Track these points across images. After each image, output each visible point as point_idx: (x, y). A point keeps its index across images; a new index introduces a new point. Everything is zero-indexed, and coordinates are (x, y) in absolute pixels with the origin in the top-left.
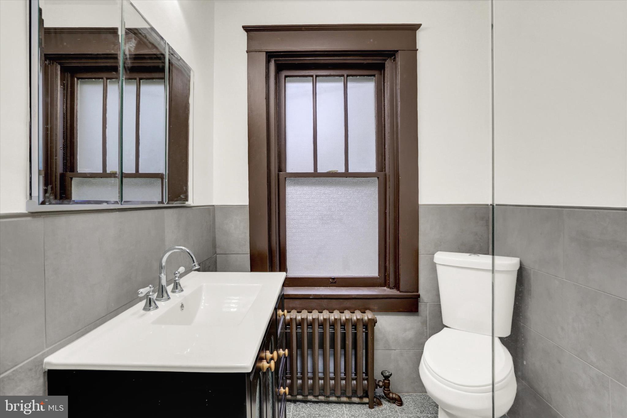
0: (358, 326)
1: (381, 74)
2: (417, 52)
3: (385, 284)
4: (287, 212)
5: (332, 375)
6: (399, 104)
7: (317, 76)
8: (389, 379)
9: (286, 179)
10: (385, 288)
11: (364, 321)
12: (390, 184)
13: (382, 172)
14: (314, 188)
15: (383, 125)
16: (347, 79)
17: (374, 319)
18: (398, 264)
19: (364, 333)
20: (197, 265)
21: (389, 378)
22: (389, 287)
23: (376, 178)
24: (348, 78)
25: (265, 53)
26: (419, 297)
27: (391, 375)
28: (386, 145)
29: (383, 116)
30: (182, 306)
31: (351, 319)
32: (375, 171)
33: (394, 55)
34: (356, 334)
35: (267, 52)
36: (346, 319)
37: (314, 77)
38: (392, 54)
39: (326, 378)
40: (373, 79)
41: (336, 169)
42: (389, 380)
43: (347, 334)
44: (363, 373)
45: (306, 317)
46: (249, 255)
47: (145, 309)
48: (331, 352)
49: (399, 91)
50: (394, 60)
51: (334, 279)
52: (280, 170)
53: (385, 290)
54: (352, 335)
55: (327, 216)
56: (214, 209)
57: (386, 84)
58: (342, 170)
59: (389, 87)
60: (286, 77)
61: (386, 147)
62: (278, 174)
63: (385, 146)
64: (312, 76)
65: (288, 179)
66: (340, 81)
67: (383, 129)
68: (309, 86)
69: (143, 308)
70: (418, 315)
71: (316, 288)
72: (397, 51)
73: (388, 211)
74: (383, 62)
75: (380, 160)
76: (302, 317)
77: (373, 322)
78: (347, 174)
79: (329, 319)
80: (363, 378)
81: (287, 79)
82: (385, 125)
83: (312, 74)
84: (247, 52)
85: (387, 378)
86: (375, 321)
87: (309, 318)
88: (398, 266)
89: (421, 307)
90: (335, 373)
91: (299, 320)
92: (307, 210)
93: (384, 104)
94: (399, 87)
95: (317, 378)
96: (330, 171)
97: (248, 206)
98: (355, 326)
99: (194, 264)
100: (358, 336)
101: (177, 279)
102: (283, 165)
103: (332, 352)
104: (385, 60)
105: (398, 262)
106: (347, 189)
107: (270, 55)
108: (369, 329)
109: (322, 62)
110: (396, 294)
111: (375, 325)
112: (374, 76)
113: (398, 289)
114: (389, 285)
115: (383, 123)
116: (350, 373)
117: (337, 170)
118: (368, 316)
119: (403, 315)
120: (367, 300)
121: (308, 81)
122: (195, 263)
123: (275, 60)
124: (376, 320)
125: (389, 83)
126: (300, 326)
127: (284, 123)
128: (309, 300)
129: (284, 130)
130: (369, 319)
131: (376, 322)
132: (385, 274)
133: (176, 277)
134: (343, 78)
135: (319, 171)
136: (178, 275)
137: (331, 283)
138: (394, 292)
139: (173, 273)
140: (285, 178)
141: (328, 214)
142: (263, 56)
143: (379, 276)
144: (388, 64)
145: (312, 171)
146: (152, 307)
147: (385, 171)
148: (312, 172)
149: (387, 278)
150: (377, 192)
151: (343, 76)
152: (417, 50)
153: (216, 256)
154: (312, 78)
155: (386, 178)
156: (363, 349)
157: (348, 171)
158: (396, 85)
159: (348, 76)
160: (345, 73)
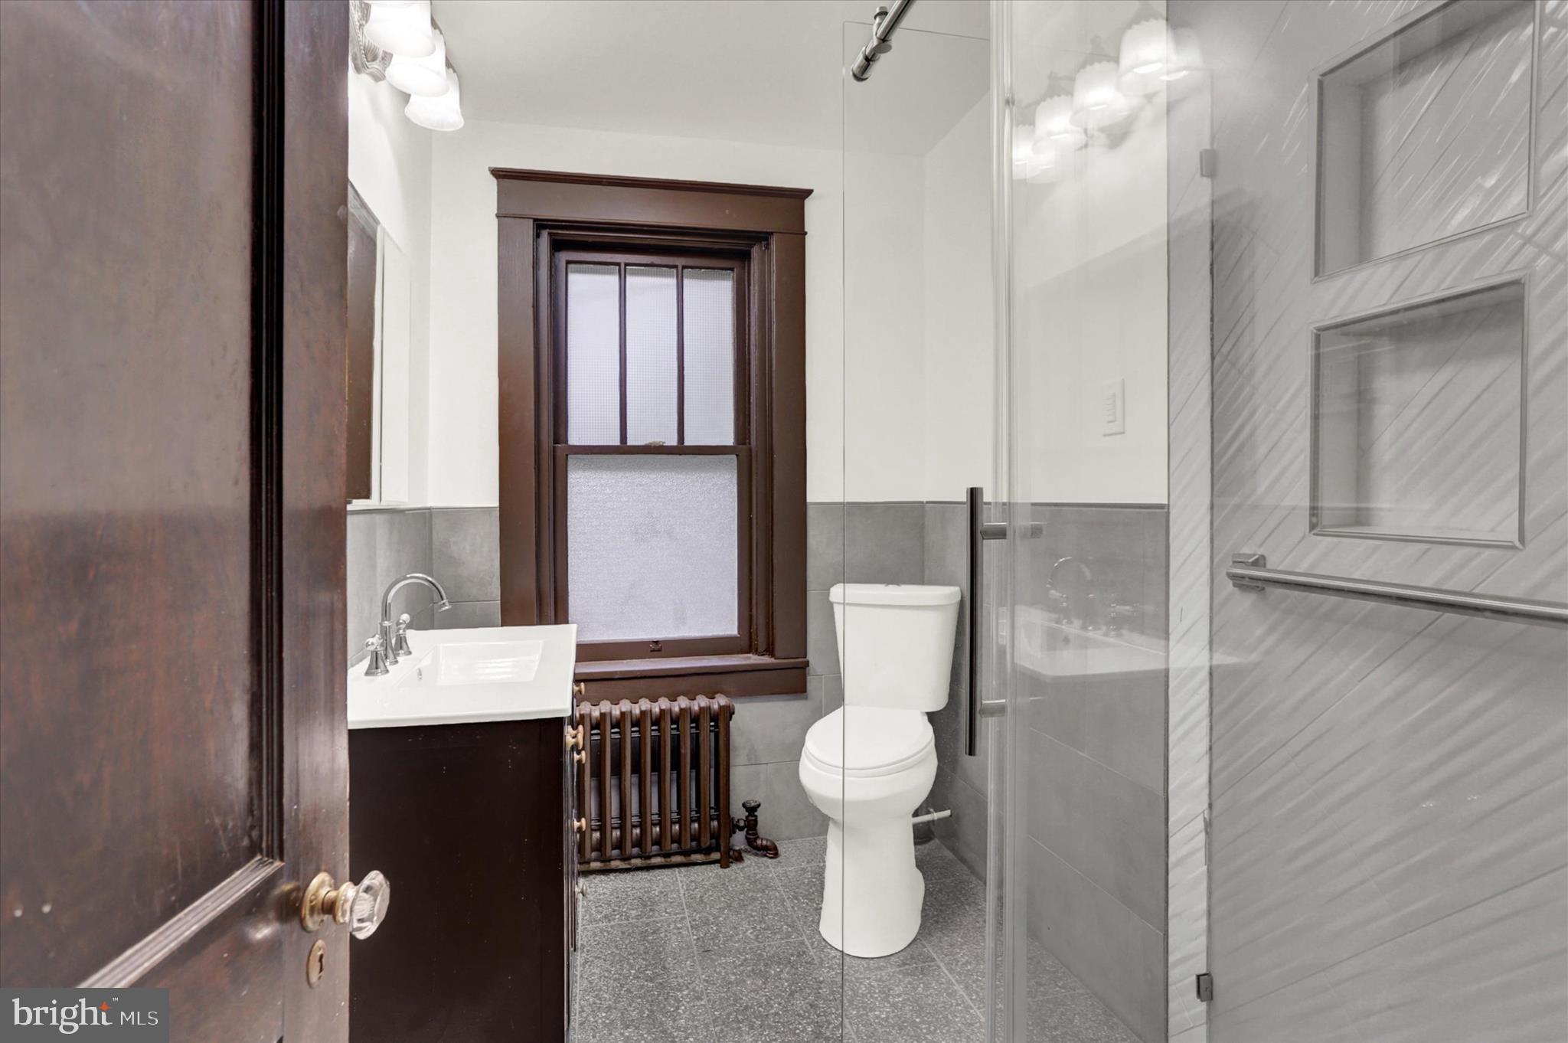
0: (702, 721)
1: (744, 268)
2: (806, 236)
3: (751, 649)
4: (569, 519)
5: (655, 818)
6: (774, 326)
7: (627, 265)
8: (756, 813)
9: (569, 456)
10: (751, 655)
11: (712, 712)
12: (758, 467)
13: (744, 446)
14: (620, 474)
15: (747, 361)
16: (682, 273)
17: (729, 707)
18: (772, 610)
19: (713, 734)
20: (447, 604)
21: (756, 811)
22: (757, 652)
23: (734, 457)
24: (686, 270)
25: (531, 221)
26: (808, 666)
27: (759, 805)
28: (752, 398)
29: (747, 345)
30: (420, 674)
31: (690, 709)
32: (732, 444)
33: (767, 239)
34: (698, 735)
35: (535, 220)
36: (681, 710)
37: (623, 266)
38: (763, 238)
39: (646, 823)
40: (729, 275)
41: (661, 440)
42: (756, 816)
43: (682, 736)
44: (711, 808)
45: (608, 711)
46: (499, 602)
47: (368, 673)
48: (653, 777)
49: (774, 303)
50: (768, 247)
51: (656, 642)
52: (556, 441)
53: (750, 658)
54: (692, 738)
55: (645, 527)
56: (431, 514)
57: (752, 288)
58: (672, 441)
59: (756, 294)
60: (568, 262)
61: (752, 400)
62: (554, 448)
63: (749, 399)
64: (618, 264)
65: (572, 458)
66: (671, 276)
67: (747, 368)
68: (614, 280)
69: (365, 671)
70: (806, 698)
71: (625, 661)
72: (772, 233)
73: (754, 516)
74: (747, 249)
75: (741, 423)
76: (603, 711)
77: (728, 712)
78: (681, 449)
79: (651, 711)
80: (710, 816)
81: (571, 266)
82: (749, 359)
83: (618, 261)
84: (498, 216)
85: (752, 810)
86: (732, 711)
87: (613, 712)
88: (772, 613)
89: (812, 684)
90: (661, 813)
91: (596, 718)
92: (608, 516)
93: (749, 322)
94: (773, 296)
95: (629, 826)
96: (651, 443)
97: (498, 509)
98: (696, 719)
99: (442, 602)
100: (701, 738)
101: (401, 632)
102: (562, 432)
103: (655, 778)
104: (752, 246)
105: (772, 606)
106: (680, 476)
107: (540, 225)
108: (721, 725)
109: (638, 242)
110: (768, 662)
111: (731, 719)
112: (732, 269)
113: (772, 654)
114: (757, 650)
115: (747, 357)
116: (688, 809)
117: (663, 441)
118: (721, 700)
119: (778, 700)
120: (718, 677)
121: (611, 273)
122: (444, 601)
123: (549, 234)
124: (734, 709)
125: (756, 288)
126: (599, 729)
127: (564, 351)
128: (613, 682)
129: (564, 364)
130: (721, 707)
131: (733, 713)
132: (750, 629)
133: (400, 629)
134: (675, 270)
135: (631, 442)
136: (403, 626)
137: (652, 651)
138: (766, 660)
139: (395, 622)
140: (567, 455)
141: (646, 522)
142: (528, 227)
143: (739, 633)
144: (756, 252)
145: (616, 442)
146: (379, 670)
147: (750, 444)
148: (616, 444)
149: (754, 637)
150: (735, 481)
151: (676, 267)
152: (806, 233)
153: (433, 606)
154: (617, 267)
155: (751, 456)
156: (710, 767)
157: (683, 443)
158: (770, 293)
159: (684, 267)
160: (680, 261)
